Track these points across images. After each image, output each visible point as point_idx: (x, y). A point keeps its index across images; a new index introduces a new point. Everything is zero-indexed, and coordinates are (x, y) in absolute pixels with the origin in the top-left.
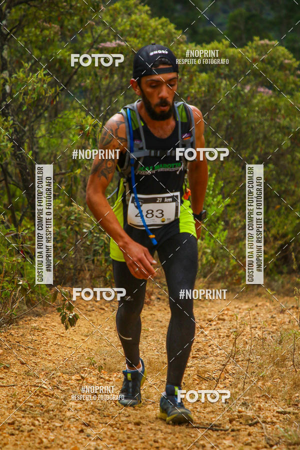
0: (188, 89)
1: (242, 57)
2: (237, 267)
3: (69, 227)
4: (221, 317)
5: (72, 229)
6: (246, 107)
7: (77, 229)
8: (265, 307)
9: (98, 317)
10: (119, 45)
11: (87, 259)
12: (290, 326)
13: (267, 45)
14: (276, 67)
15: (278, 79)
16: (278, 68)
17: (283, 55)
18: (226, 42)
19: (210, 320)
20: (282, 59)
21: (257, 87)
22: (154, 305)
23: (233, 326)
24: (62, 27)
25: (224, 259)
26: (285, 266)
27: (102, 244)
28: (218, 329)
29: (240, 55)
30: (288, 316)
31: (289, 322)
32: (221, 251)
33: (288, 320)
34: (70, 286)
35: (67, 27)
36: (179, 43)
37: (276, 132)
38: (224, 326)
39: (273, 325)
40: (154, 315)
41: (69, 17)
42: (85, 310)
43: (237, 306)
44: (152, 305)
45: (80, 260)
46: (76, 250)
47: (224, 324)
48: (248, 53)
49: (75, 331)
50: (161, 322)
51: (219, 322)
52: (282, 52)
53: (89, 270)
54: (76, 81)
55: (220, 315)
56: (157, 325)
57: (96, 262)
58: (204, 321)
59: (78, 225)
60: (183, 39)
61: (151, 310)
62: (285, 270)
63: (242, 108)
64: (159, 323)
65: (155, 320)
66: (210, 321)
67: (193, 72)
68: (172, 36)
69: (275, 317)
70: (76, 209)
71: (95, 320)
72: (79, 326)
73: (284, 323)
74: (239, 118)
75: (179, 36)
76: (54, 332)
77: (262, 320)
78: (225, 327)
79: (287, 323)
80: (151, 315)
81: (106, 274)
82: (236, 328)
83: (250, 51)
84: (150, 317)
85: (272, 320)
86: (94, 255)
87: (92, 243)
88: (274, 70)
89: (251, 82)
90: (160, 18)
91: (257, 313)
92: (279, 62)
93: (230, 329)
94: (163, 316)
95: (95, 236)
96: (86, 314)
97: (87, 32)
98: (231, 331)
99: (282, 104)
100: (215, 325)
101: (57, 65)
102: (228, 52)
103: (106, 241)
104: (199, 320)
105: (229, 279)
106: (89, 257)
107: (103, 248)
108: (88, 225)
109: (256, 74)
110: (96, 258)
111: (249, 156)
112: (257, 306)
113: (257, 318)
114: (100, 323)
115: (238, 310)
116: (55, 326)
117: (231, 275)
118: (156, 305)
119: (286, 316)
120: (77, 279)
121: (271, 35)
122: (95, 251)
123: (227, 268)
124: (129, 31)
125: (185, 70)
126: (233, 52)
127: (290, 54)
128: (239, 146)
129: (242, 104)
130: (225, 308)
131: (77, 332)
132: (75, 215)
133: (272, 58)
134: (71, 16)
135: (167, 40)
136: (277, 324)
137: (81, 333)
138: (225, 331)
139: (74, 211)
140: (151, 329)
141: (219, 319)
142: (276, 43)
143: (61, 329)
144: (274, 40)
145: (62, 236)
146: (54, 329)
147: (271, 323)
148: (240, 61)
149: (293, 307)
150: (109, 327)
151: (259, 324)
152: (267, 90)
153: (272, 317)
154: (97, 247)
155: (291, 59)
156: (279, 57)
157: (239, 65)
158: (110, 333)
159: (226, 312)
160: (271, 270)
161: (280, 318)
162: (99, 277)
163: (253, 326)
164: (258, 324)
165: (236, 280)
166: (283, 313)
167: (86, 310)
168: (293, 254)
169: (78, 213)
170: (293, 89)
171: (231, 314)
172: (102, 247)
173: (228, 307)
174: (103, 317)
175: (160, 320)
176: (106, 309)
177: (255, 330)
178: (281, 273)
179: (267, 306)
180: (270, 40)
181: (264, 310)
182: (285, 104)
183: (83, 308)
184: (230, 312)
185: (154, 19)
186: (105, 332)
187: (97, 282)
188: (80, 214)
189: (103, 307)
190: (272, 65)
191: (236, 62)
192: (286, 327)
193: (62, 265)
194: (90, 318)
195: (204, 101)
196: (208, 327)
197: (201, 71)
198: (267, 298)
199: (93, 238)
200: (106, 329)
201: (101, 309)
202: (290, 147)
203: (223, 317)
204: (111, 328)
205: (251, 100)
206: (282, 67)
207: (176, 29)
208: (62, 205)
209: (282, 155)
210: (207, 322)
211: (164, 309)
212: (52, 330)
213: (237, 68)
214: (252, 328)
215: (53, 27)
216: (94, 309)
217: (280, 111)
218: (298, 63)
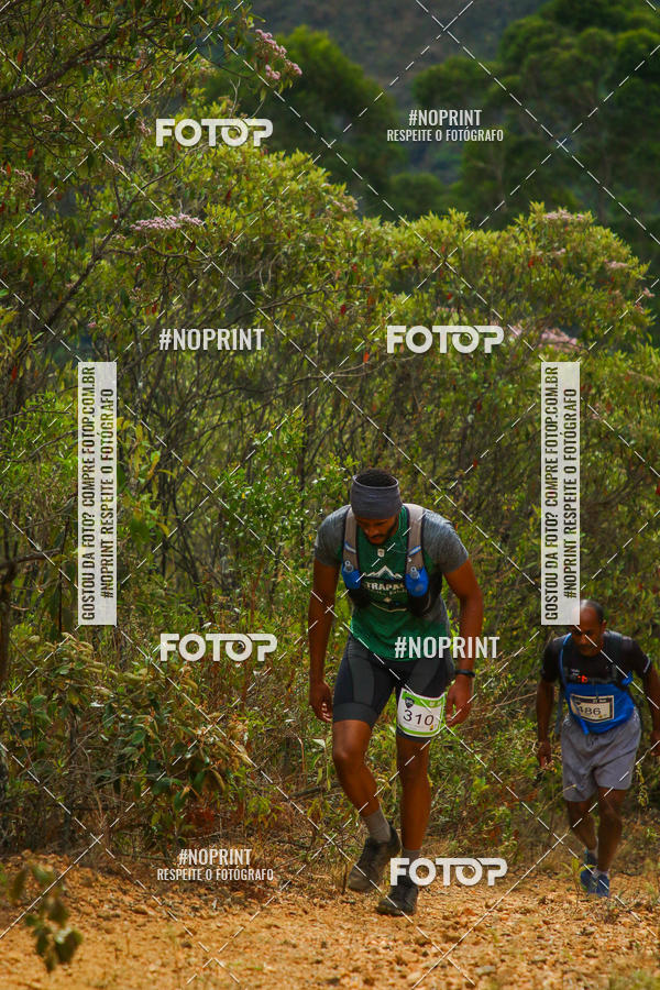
0: (362, 334)
1: (501, 255)
2: (491, 797)
3: (55, 696)
4: (451, 933)
5: (61, 701)
6: (512, 381)
7: (76, 702)
8: (566, 905)
9: (129, 935)
10: (186, 226)
11: (101, 779)
12: (633, 958)
13: (565, 224)
14: (588, 279)
15: (593, 309)
16: (593, 282)
17: (607, 247)
18: (462, 217)
19: (424, 943)
20: (601, 259)
21: (540, 328)
22: (276, 901)
23: (482, 958)
24: (36, 175)
25: (456, 778)
27: (142, 740)
28: (443, 967)
29: (495, 250)
30: (627, 930)
31: (630, 948)
32: (451, 755)
33: (626, 941)
34: (54, 852)
35: (50, 173)
36: (340, 216)
38: (459, 958)
39: (588, 956)
40: (276, 926)
41: (56, 151)
42: (94, 915)
44: (268, 901)
45: (83, 782)
46: (74, 757)
47: (461, 953)
48: (517, 242)
49: (70, 975)
50: (295, 946)
51: (446, 946)
52: (603, 242)
53: (105, 809)
54: (73, 314)
55: (447, 928)
56: (285, 956)
57: (123, 786)
58: (407, 943)
59: (78, 691)
60: (349, 205)
61: (269, 913)
63: (500, 384)
64: (290, 949)
65: (278, 942)
66: (422, 945)
67: (376, 290)
68: (320, 197)
69: (592, 933)
70: (73, 649)
71: (122, 944)
72: (81, 960)
73: (616, 949)
74: (494, 409)
75: (339, 197)
76: (14, 977)
77: (559, 943)
78: (464, 961)
79: (625, 950)
80: (269, 927)
81: (150, 818)
82: (492, 964)
83: (521, 237)
84: (265, 933)
85: (585, 943)
86: (120, 770)
87: (113, 736)
88: (583, 287)
89: (522, 318)
90: (288, 154)
91: (545, 922)
92: (595, 267)
93: (476, 965)
94: (299, 930)
95: (122, 720)
96: (97, 927)
97: (100, 188)
98: (479, 971)
99: (604, 372)
100: (436, 955)
101: (25, 272)
102: (464, 240)
103: (151, 733)
104: (395, 941)
105: (471, 830)
106: (107, 773)
107: (144, 749)
108: (104, 691)
109: (536, 298)
110: (123, 778)
111: (520, 509)
112: (543, 902)
113: (546, 935)
114: (136, 952)
115: (495, 914)
116: (17, 961)
117: (474, 821)
118: (280, 900)
119: (621, 929)
120: (73, 832)
121: (573, 193)
122: (122, 757)
123: (466, 800)
124: (211, 185)
125: (354, 285)
126: (479, 240)
127: (624, 245)
128: (494, 482)
129: (501, 373)
130: (461, 909)
131: (75, 975)
132: (70, 666)
133: (579, 258)
134: (62, 149)
135: (308, 210)
136: (598, 953)
137: (84, 979)
138: (463, 971)
139: (69, 656)
140: (270, 968)
141: (449, 939)
142: (587, 216)
143: (34, 968)
144: (582, 209)
145: (36, 719)
146: (15, 971)
147: (582, 950)
148: (496, 265)
149: (638, 905)
150: (159, 962)
151: (552, 953)
152: (566, 338)
153: (584, 933)
154: (128, 749)
155: (626, 261)
156: (595, 253)
157: (494, 275)
158: (161, 977)
159: (464, 920)
161: (603, 936)
162: (131, 828)
163: (537, 958)
164: (547, 952)
165: (489, 832)
166: (614, 923)
167: (99, 917)
169: (79, 659)
170: (631, 336)
171: (476, 925)
172: (139, 747)
173: (469, 906)
174: (141, 934)
175: (293, 942)
176: (151, 913)
177: (541, 968)
179: (570, 903)
180: (572, 210)
181: (561, 914)
183: (89, 909)
184: (473, 919)
185: (273, 157)
186: (149, 975)
187: (127, 839)
188: (84, 662)
189: (144, 907)
190: (578, 275)
191: (485, 265)
192: (621, 961)
193: (34, 795)
194: (108, 938)
195: (403, 366)
196: (417, 961)
197: (396, 290)
198: (570, 879)
199: (116, 723)
200: (152, 968)
201: (137, 912)
202: (627, 484)
203: (457, 934)
204: (163, 965)
205: (523, 364)
206: (604, 279)
207: (331, 180)
208: (35, 638)
209: (606, 504)
210: (414, 946)
211: (300, 912)
212: (10, 973)
213: (486, 281)
214: (534, 963)
215: (17, 175)
216: (118, 912)
217: (599, 392)
218: (644, 268)
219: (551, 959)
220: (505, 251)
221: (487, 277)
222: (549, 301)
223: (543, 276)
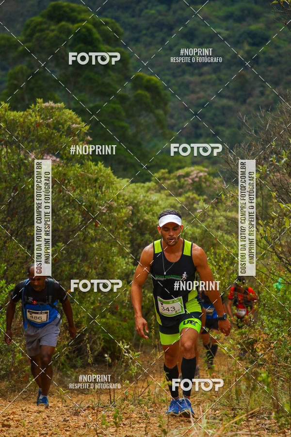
1: (24, 122)
4: (6, 423)
6: (31, 178)
8: (57, 409)
12: (85, 431)
13: (52, 108)
14: (63, 132)
16: (65, 134)
17: (71, 118)
18: (7, 105)
20: (68, 123)
21: (43, 154)
23: (19, 434)
25: (9, 354)
26: (78, 359)
29: (22, 120)
30: (83, 418)
31: (84, 426)
33: (83, 423)
37: (64, 206)
39: (66, 430)
43: (24, 408)
47: (10, 432)
48: (31, 116)
51: (4, 429)
52: (69, 116)
62: (79, 363)
63: (26, 179)
69: (68, 420)
73: (79, 427)
74: (23, 190)
77: (54, 425)
79: (82, 427)
83: (33, 114)
85: (65, 425)
88: (61, 135)
89: (35, 149)
91: (48, 416)
92: (66, 127)
99: (71, 173)
102: (8, 116)
105: (15, 377)
109: (40, 141)
113: (48, 422)
115: (26, 414)
117: (17, 372)
119: (81, 418)
121: (57, 95)
123: (13, 363)
126: (14, 116)
127: (78, 117)
128: (24, 222)
129: (26, 174)
130: (10, 412)
133: (58, 123)
136: (70, 429)
141: (4, 426)
142: (62, 105)
144: (60, 102)
147: (63, 428)
148: (22, 127)
149: (89, 407)
151: (50, 430)
152: (54, 158)
153: (65, 420)
155: (79, 124)
156: (66, 121)
157: (22, 131)
159: (12, 417)
160: (62, 364)
161: (73, 421)
163: (43, 432)
165: (23, 377)
166: (78, 415)
168: (88, 345)
171: (17, 419)
173: (14, 410)
178: (74, 367)
179: (59, 407)
180: (55, 102)
181: (55, 412)
182: (74, 173)
184: (16, 416)
190: (58, 130)
191: (17, 127)
192: (80, 432)
198: (59, 397)
202: (82, 222)
203: (8, 423)
206: (70, 132)
213: (18, 133)
217: (69, 182)
218: (88, 127)
219: (50, 432)
220: (26, 120)
221: (19, 132)
222: (46, 142)
223: (43, 131)
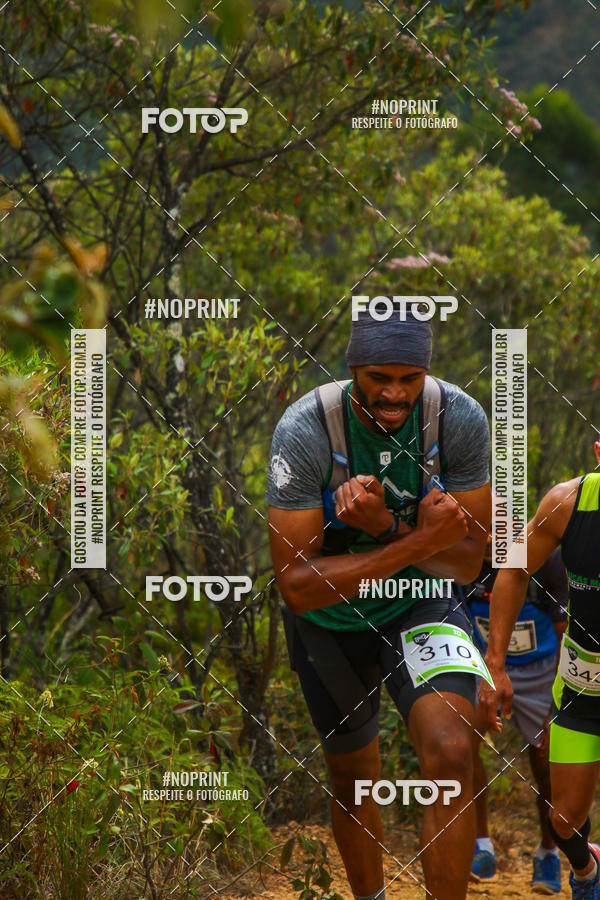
10: (436, 263)
22: (517, 871)
24: (302, 219)
34: (318, 823)
35: (314, 218)
36: (574, 254)
40: (516, 893)
41: (321, 198)
44: (510, 871)
54: (334, 342)
60: (582, 245)
61: (510, 881)
68: (556, 238)
75: (573, 237)
80: (511, 894)
90: (528, 198)
97: (359, 229)
101: (292, 307)
107: (397, 732)
118: (521, 870)
124: (457, 228)
125: (587, 317)
134: (326, 196)
135: (545, 250)
172: (393, 730)
185: (514, 202)
193: (299, 773)
207: (567, 222)
215: (286, 220)
